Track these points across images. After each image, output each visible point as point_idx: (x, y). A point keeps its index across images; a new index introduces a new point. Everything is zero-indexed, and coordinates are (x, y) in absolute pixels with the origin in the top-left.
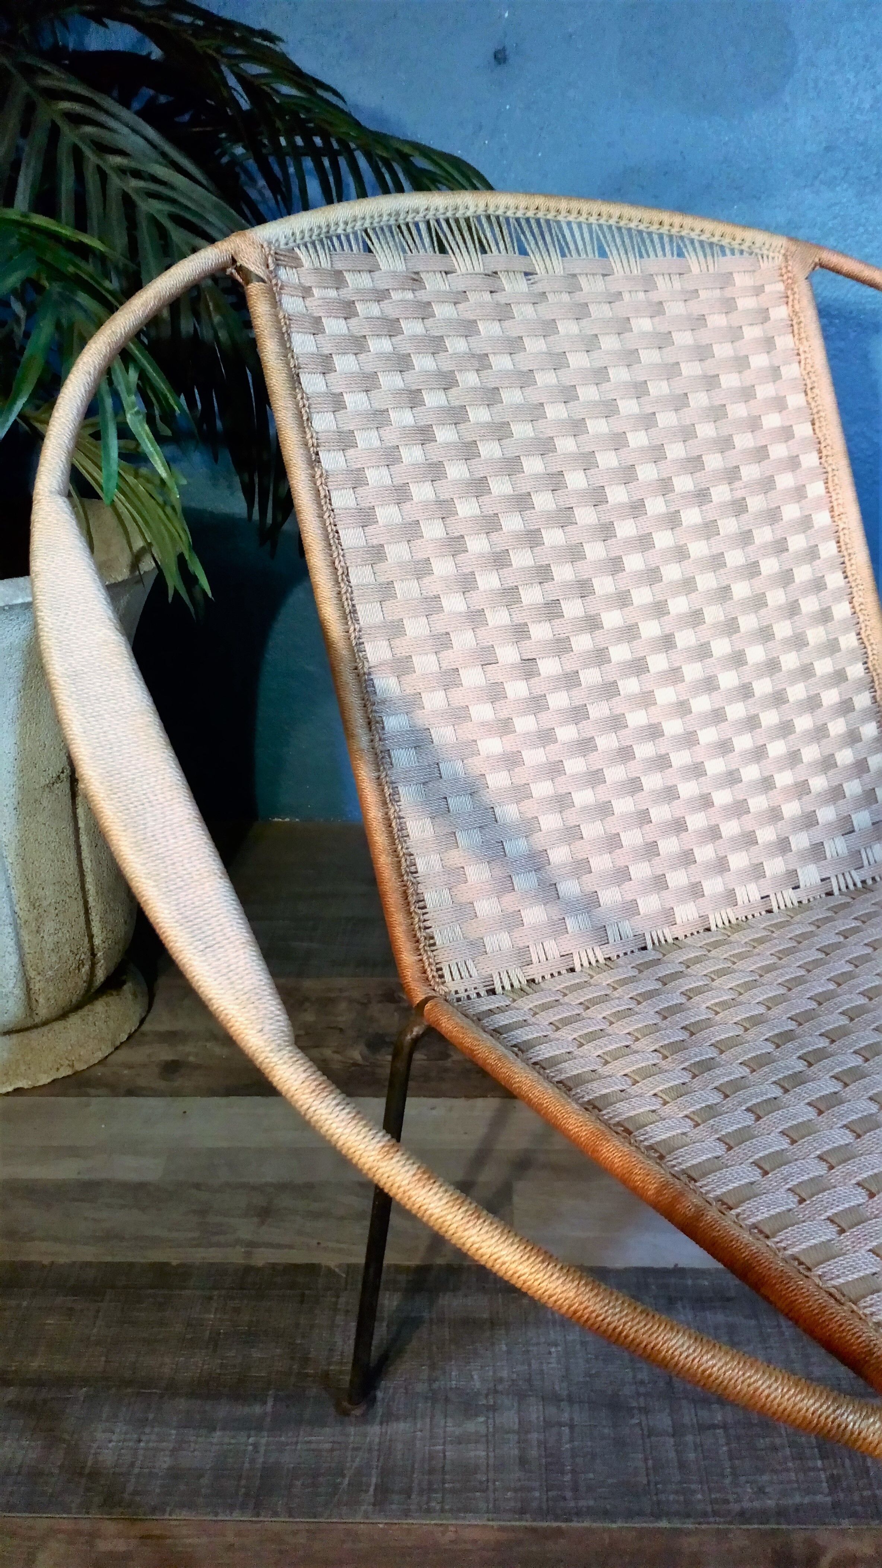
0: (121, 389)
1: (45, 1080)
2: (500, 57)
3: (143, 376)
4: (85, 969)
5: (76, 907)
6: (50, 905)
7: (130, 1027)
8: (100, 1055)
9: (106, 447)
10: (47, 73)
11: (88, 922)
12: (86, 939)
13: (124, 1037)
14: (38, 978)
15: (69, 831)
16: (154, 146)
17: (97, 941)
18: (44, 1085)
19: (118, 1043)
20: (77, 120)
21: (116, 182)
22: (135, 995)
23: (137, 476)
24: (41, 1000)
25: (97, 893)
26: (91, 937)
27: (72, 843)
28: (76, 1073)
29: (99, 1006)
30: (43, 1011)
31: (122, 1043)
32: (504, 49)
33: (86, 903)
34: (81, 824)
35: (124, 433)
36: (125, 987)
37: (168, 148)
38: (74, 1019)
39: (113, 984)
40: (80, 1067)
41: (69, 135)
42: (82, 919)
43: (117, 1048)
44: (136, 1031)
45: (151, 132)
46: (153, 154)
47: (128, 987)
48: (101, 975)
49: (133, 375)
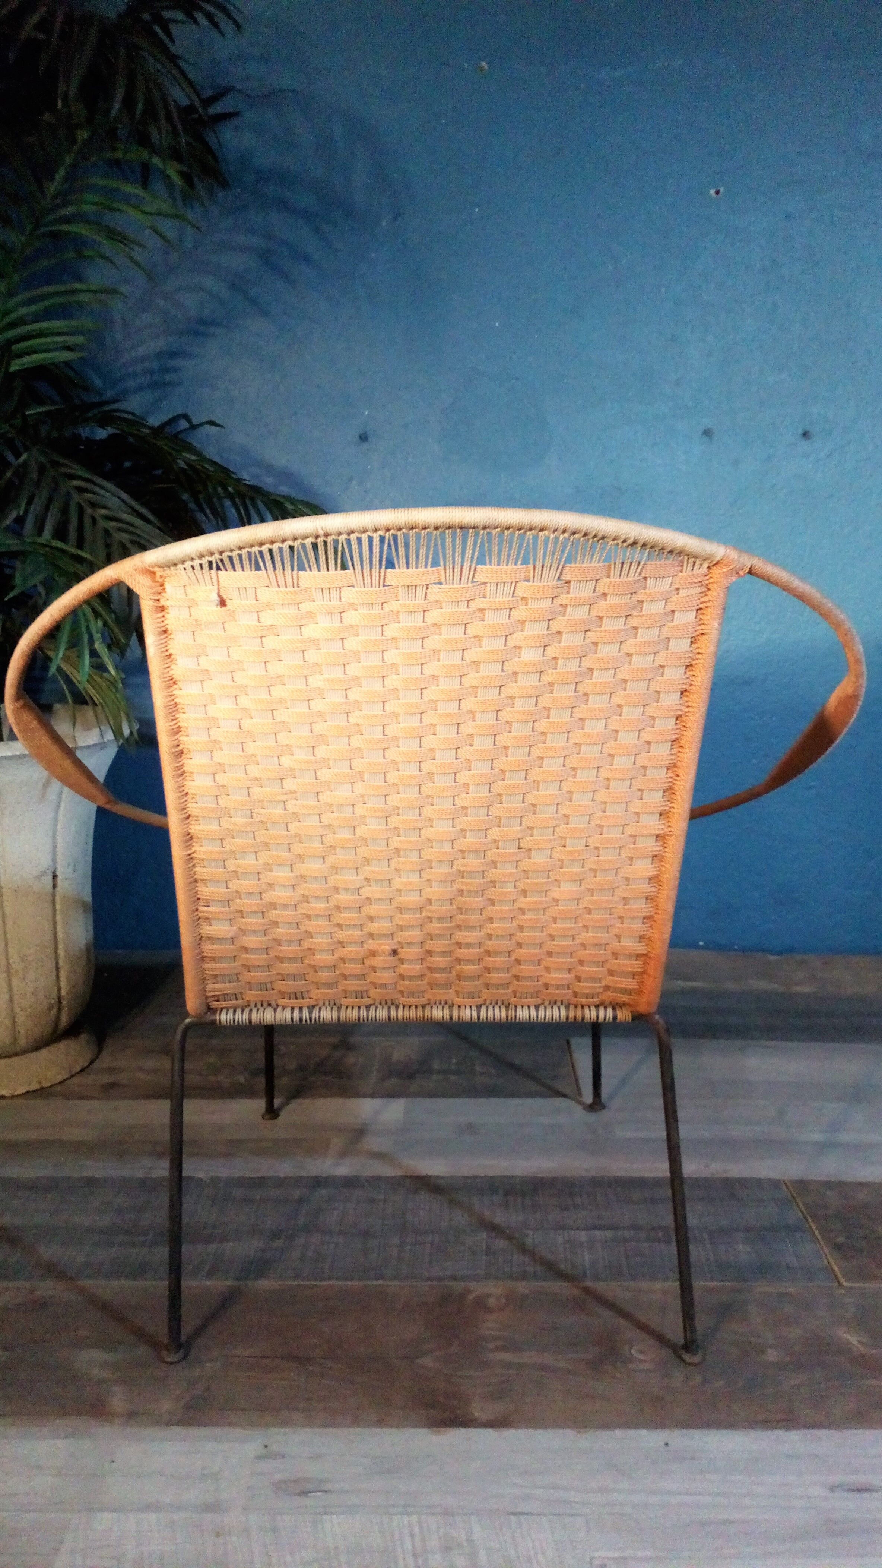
0: (94, 630)
1: (21, 1090)
2: (363, 438)
3: (105, 624)
4: (54, 1011)
5: (51, 964)
6: (33, 960)
7: (83, 1062)
8: (60, 1078)
9: (83, 660)
10: (67, 466)
11: (58, 977)
12: (56, 989)
13: (78, 1069)
14: (22, 1013)
15: (49, 911)
16: (124, 502)
17: (63, 993)
18: (20, 1095)
19: (73, 1072)
20: (81, 490)
21: (102, 523)
22: (88, 1043)
23: (102, 677)
24: (22, 1031)
25: (65, 957)
26: (59, 989)
27: (50, 918)
28: (42, 1089)
29: (62, 1046)
30: (23, 1042)
31: (77, 1073)
32: (365, 433)
33: (57, 963)
34: (58, 907)
35: (94, 653)
36: (81, 1036)
37: (133, 503)
38: (44, 1053)
39: (72, 1031)
40: (47, 1084)
41: (76, 498)
42: (54, 973)
43: (72, 1076)
44: (87, 1067)
45: (124, 496)
46: (123, 507)
47: (84, 1037)
48: (64, 1019)
49: (100, 623)
